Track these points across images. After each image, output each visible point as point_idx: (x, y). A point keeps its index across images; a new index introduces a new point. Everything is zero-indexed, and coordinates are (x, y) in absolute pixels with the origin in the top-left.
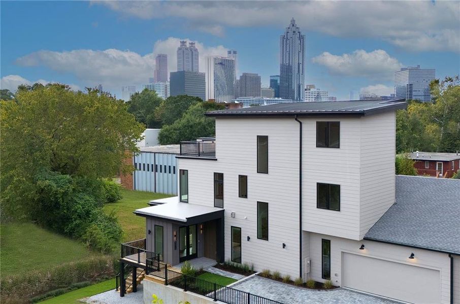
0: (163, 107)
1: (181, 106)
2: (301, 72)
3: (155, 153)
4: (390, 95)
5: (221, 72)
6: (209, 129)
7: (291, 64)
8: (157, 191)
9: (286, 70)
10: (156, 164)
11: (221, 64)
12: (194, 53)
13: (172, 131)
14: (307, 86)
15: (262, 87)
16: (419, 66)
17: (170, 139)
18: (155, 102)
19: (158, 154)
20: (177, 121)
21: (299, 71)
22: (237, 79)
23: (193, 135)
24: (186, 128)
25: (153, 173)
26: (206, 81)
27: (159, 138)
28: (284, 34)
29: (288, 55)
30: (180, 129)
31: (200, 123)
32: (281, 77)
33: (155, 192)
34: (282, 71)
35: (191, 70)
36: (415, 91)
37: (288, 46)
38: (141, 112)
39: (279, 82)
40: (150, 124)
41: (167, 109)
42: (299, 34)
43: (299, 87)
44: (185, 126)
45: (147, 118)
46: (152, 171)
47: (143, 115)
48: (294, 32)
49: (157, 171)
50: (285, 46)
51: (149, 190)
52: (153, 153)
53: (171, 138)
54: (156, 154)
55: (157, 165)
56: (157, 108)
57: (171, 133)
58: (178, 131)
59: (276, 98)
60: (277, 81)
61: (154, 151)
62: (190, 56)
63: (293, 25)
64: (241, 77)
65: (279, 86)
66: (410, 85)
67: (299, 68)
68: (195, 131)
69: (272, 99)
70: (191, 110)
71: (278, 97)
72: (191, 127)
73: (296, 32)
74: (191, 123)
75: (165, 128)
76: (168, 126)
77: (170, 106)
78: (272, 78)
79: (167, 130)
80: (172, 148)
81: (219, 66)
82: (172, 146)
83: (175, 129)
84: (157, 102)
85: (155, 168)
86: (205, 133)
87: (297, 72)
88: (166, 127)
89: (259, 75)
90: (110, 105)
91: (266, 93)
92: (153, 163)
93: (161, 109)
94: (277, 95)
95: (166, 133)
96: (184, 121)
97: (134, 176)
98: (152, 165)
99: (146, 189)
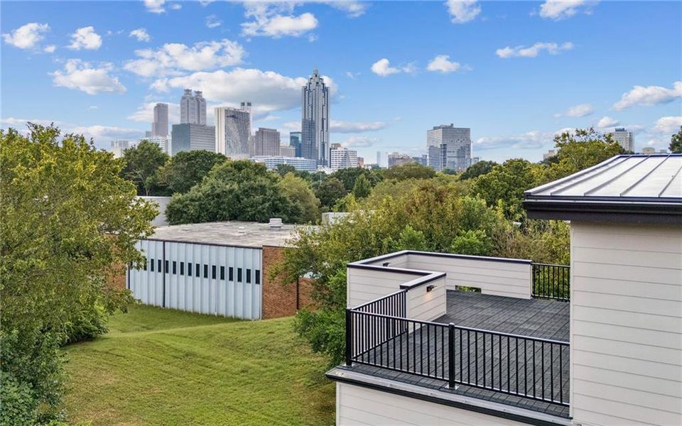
0: (170, 165)
1: (197, 166)
2: (325, 130)
3: (164, 241)
4: (421, 156)
5: (233, 127)
6: (246, 199)
7: (314, 119)
8: (167, 305)
9: (309, 125)
10: (166, 259)
11: (233, 116)
12: (201, 103)
13: (188, 202)
14: (332, 144)
15: (281, 145)
16: (452, 125)
17: (184, 215)
18: (157, 160)
19: (169, 243)
20: (195, 187)
21: (323, 128)
22: (252, 134)
23: (220, 209)
24: (210, 198)
25: (161, 275)
26: (216, 137)
27: (166, 212)
28: (305, 85)
29: (310, 109)
30: (199, 199)
31: (231, 191)
32: (303, 133)
33: (164, 306)
34: (304, 127)
35: (197, 123)
36: (450, 152)
37: (310, 99)
38: (138, 172)
39: (300, 139)
40: (151, 190)
41: (176, 169)
42: (322, 85)
43: (324, 145)
44: (208, 195)
45: (147, 181)
46: (160, 271)
47: (140, 176)
48: (317, 83)
49: (167, 272)
50: (307, 99)
51: (152, 302)
52: (161, 241)
53: (186, 212)
54: (166, 243)
55: (167, 262)
56: (161, 168)
57: (186, 205)
58: (197, 203)
59: (298, 158)
60: (298, 138)
61: (162, 238)
62: (196, 107)
63: (316, 76)
64: (257, 132)
65: (300, 144)
66: (444, 145)
67: (323, 124)
68: (223, 203)
69: (293, 158)
70: (216, 170)
71: (300, 156)
72: (218, 196)
73: (320, 84)
74: (218, 191)
75: (177, 198)
76: (180, 195)
77: (181, 165)
78: (292, 135)
79: (179, 201)
80: (191, 231)
81: (231, 119)
82: (189, 226)
83: (192, 200)
84: (161, 159)
85: (164, 266)
86: (239, 206)
87: (320, 128)
88: (178, 196)
89: (278, 131)
90: (80, 162)
91: (286, 151)
92: (162, 259)
93: (167, 169)
94: (298, 154)
95: (179, 205)
96: (206, 188)
97: (127, 277)
98: (160, 261)
99: (148, 301)
